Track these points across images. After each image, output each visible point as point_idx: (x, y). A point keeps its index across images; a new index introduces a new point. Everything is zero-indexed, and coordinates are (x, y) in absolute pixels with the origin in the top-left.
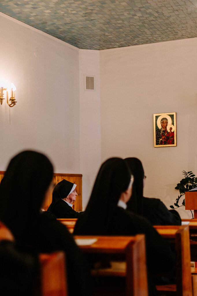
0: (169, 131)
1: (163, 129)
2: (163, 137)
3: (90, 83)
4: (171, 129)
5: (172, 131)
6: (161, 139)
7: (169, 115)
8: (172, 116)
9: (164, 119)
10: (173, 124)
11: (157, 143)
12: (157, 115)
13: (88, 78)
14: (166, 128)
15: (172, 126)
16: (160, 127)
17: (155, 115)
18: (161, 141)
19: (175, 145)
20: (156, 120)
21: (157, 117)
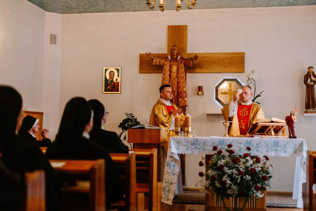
0: (115, 81)
1: (110, 80)
2: (110, 86)
3: (53, 39)
4: (117, 80)
5: (118, 81)
6: (109, 88)
7: (116, 69)
8: (118, 70)
9: (111, 72)
10: (118, 76)
11: (105, 91)
12: (106, 68)
13: (51, 35)
14: (113, 79)
15: (118, 78)
16: (108, 78)
17: (104, 68)
18: (109, 89)
19: (119, 92)
20: (105, 72)
21: (106, 70)
